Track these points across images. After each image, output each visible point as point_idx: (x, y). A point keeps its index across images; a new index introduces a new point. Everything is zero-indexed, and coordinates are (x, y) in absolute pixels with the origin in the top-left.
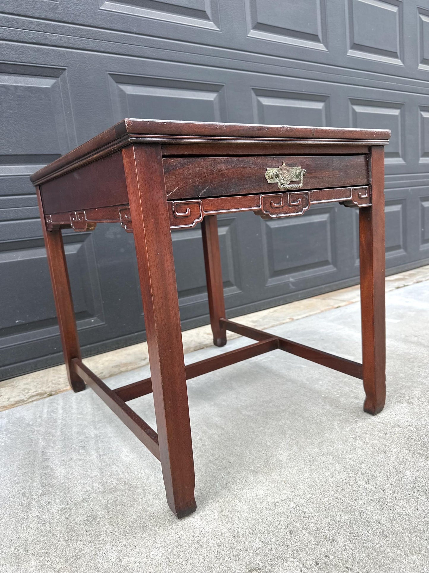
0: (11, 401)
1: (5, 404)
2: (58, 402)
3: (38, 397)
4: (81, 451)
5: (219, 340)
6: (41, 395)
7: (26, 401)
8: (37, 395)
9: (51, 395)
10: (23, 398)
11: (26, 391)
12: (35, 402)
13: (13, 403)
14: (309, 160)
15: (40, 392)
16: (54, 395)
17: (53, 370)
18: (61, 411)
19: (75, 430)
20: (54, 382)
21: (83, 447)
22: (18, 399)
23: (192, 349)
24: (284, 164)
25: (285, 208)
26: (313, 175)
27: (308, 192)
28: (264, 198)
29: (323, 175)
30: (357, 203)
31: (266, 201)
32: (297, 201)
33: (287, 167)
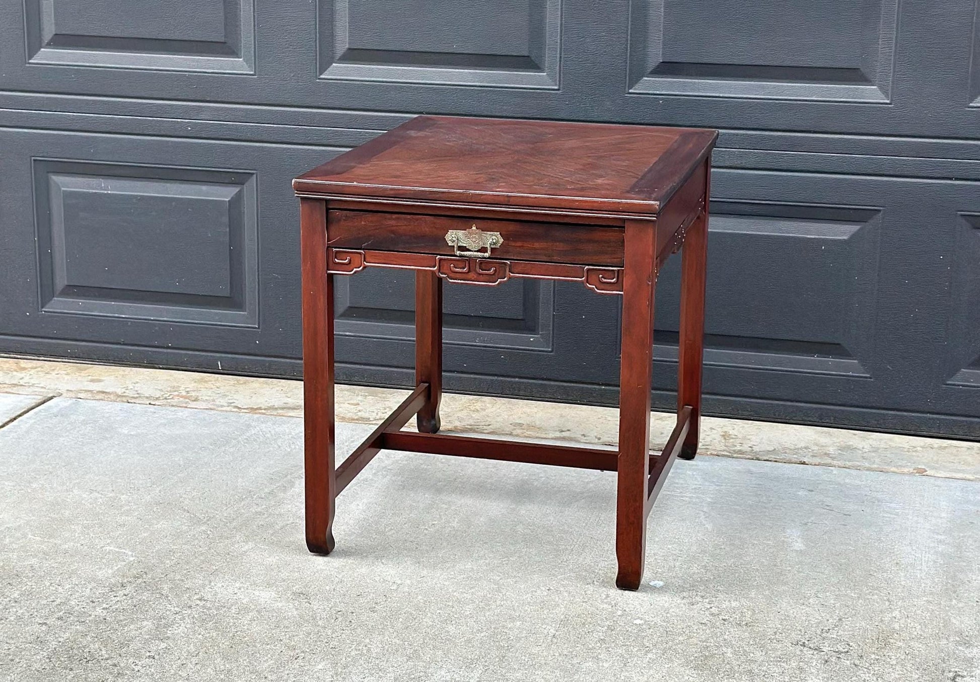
14: (512, 227)
24: (474, 228)
25: (471, 275)
26: (519, 244)
27: (508, 262)
28: (440, 260)
29: (537, 245)
30: (594, 287)
31: (444, 263)
32: (489, 270)
33: (477, 231)
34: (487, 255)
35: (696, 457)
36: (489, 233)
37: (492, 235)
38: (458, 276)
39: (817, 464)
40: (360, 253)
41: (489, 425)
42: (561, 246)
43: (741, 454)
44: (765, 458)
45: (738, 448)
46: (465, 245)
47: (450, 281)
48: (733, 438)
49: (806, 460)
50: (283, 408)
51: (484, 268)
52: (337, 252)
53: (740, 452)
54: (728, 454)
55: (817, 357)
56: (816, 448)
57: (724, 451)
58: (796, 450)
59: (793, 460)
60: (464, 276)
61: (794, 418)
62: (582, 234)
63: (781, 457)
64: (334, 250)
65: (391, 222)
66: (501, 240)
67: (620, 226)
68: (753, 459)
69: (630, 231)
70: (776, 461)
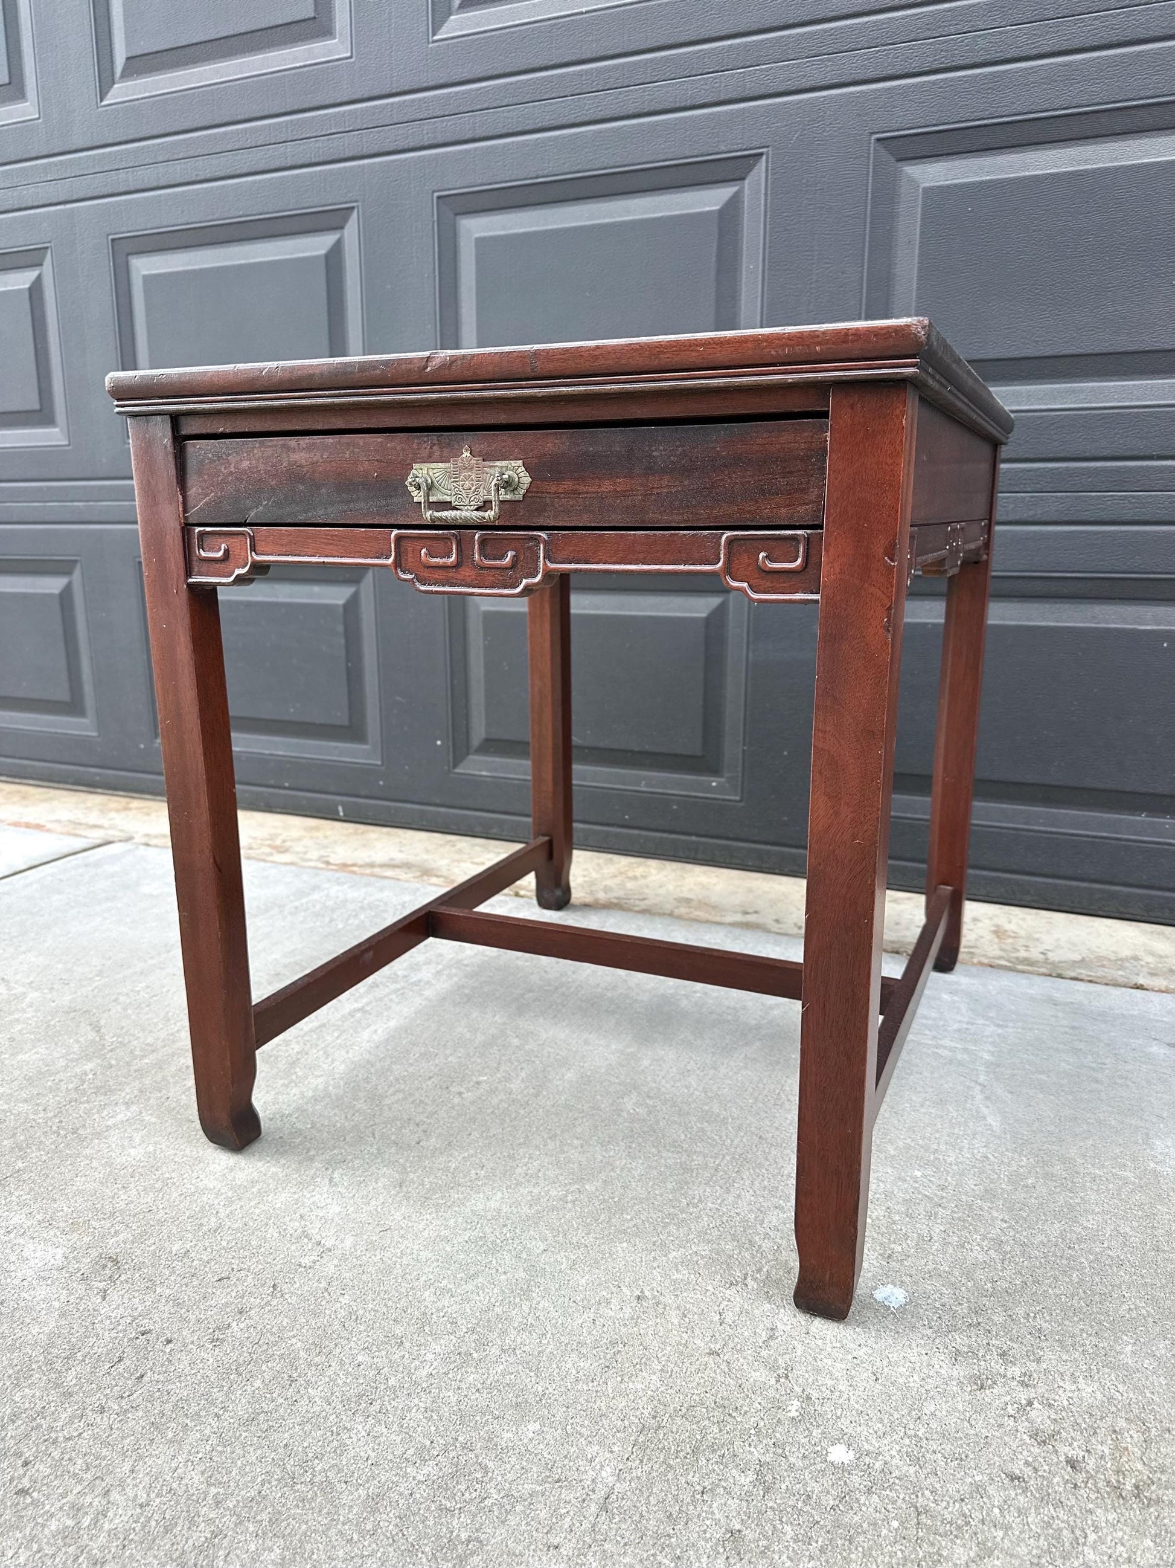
14: (554, 443)
24: (466, 454)
25: (467, 572)
26: (567, 485)
27: (543, 535)
28: (401, 538)
29: (607, 486)
30: (745, 585)
31: (407, 545)
32: (502, 557)
33: (474, 461)
35: (958, 967)
36: (498, 463)
37: (509, 467)
38: (437, 573)
39: (1164, 989)
40: (245, 535)
41: (644, 899)
42: (661, 483)
43: (1028, 965)
44: (1073, 974)
45: (1023, 954)
46: (448, 499)
47: (423, 588)
48: (1010, 937)
49: (1141, 981)
50: (382, 866)
51: (490, 552)
52: (201, 535)
53: (1027, 961)
54: (1008, 964)
55: (1147, 816)
56: (1150, 959)
57: (1000, 958)
58: (1120, 962)
59: (1121, 980)
60: (452, 574)
61: (1106, 909)
62: (718, 447)
63: (1098, 974)
64: (196, 529)
65: (299, 456)
66: (527, 480)
67: (814, 412)
68: (1050, 975)
70: (1090, 981)
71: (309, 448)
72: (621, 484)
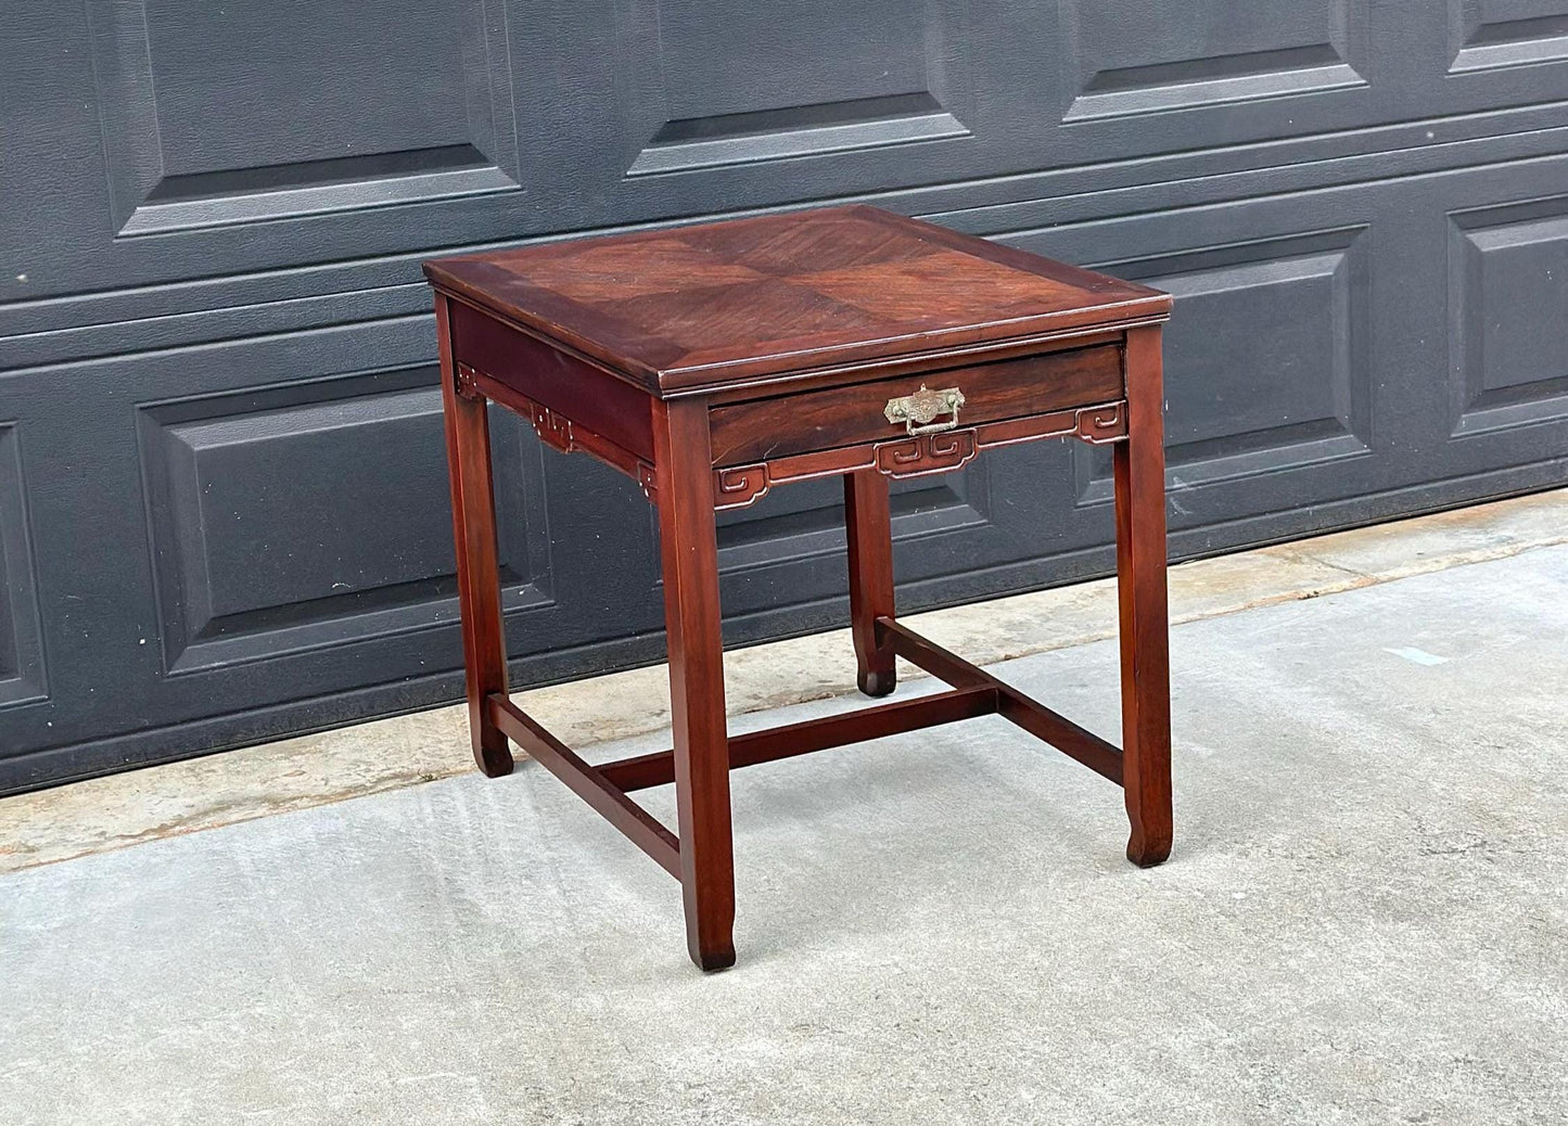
0: (336, 787)
1: (324, 790)
2: (453, 795)
3: (397, 781)
4: (524, 882)
5: (871, 678)
6: (405, 778)
7: (371, 788)
8: (395, 776)
9: (431, 779)
10: (360, 782)
11: (363, 767)
12: (395, 792)
13: (339, 790)
14: (976, 374)
15: (398, 770)
16: (436, 779)
17: (416, 720)
18: (465, 814)
19: (504, 848)
20: (425, 750)
21: (528, 877)
22: (348, 782)
23: (795, 697)
24: (923, 389)
25: (924, 462)
26: (986, 398)
27: (973, 429)
28: (881, 448)
29: (1010, 394)
30: (1091, 437)
31: (886, 452)
32: (949, 448)
33: (929, 392)
34: (953, 424)
36: (943, 392)
37: (950, 394)
38: (908, 467)
40: (763, 468)
42: (1040, 388)
46: (915, 418)
47: (897, 477)
49: (1002, 654)
51: (941, 446)
52: (728, 473)
60: (916, 464)
62: (1068, 364)
64: (722, 471)
65: (803, 408)
66: (962, 399)
67: (1120, 341)
69: (1133, 344)
71: (814, 401)
72: (1018, 391)
